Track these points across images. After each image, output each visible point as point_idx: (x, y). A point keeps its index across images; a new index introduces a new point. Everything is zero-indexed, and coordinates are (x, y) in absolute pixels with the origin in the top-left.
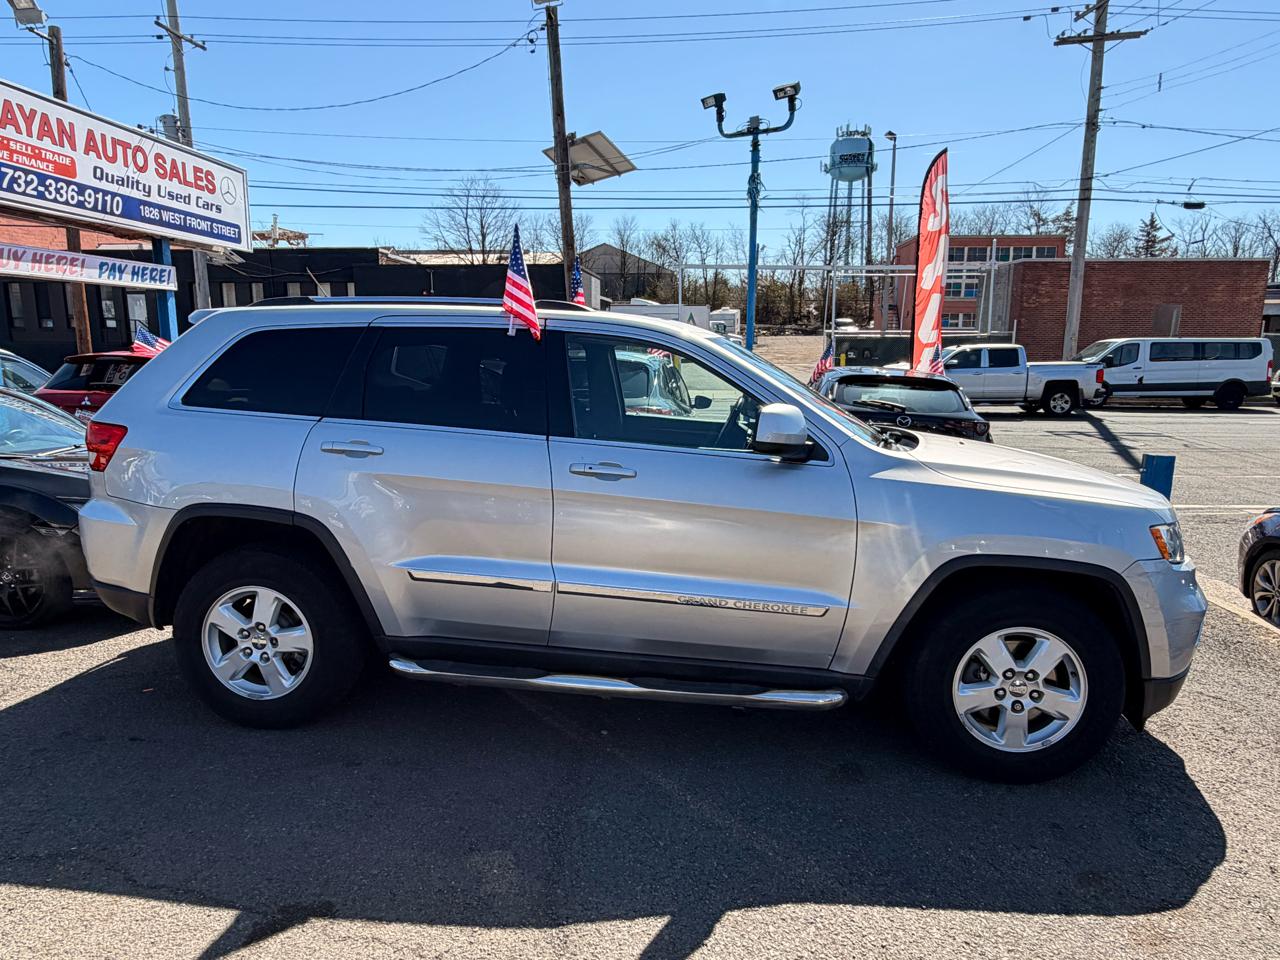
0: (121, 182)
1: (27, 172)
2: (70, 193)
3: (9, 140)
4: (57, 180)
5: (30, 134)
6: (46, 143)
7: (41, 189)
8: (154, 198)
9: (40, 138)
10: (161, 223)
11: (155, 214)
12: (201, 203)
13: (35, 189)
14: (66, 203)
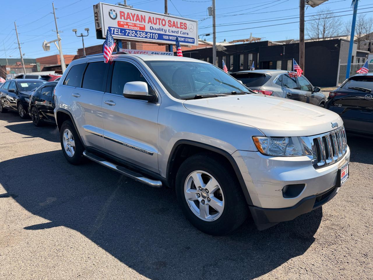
0: (158, 30)
1: (132, 30)
2: (143, 35)
3: (128, 23)
4: (140, 31)
5: (133, 20)
6: (138, 22)
7: (136, 34)
8: (167, 33)
9: (136, 21)
10: (169, 40)
11: (167, 38)
12: (182, 33)
13: (134, 35)
14: (142, 37)
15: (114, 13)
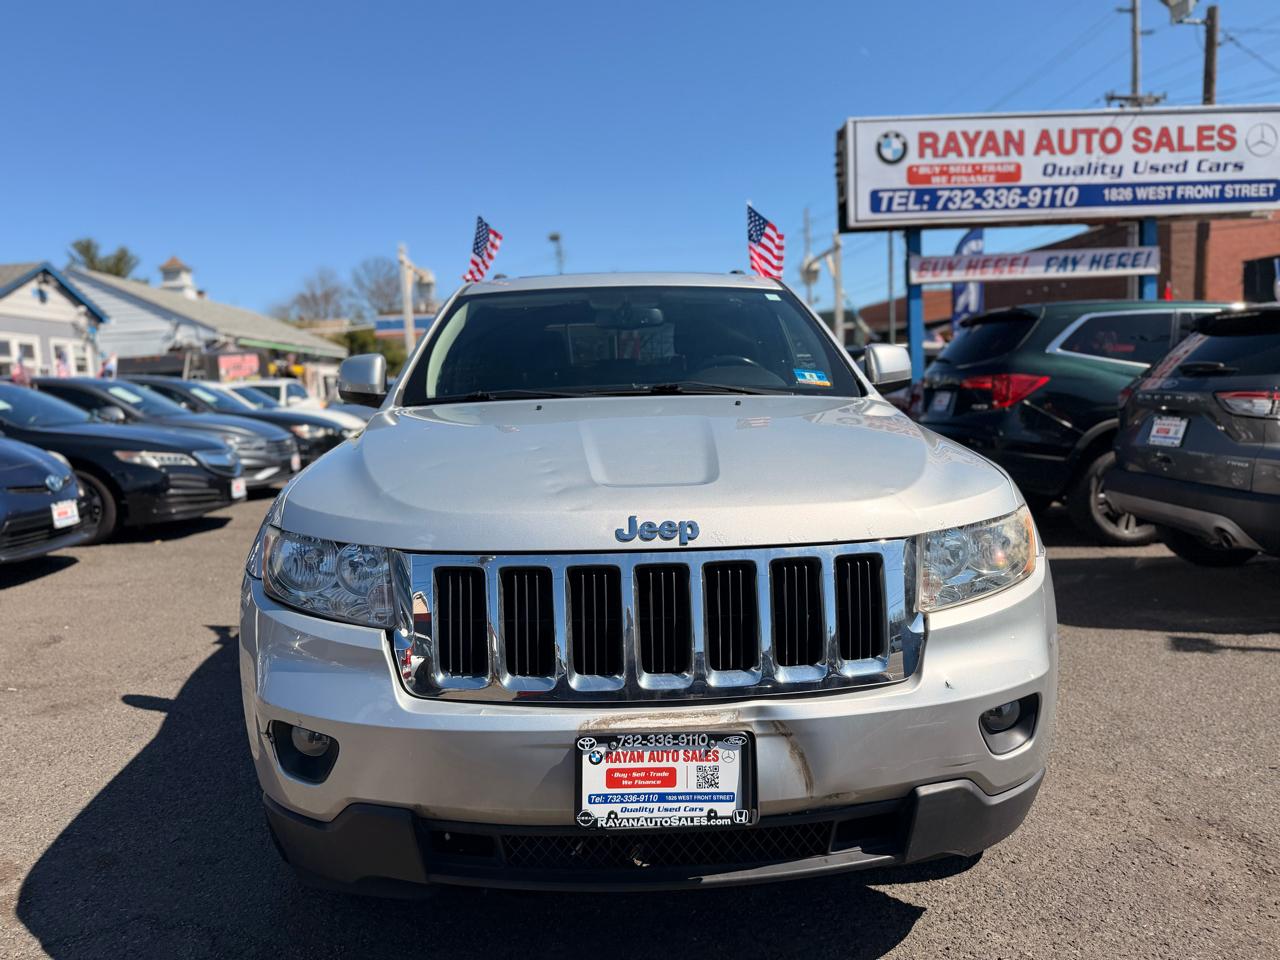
0: (1081, 171)
1: (963, 190)
2: (1015, 197)
3: (948, 166)
4: (996, 189)
5: (971, 153)
6: (991, 157)
7: (978, 201)
8: (1128, 178)
9: (983, 154)
10: (1135, 202)
11: (1127, 194)
12: (1205, 167)
13: (972, 202)
14: (1007, 207)
15: (897, 144)
